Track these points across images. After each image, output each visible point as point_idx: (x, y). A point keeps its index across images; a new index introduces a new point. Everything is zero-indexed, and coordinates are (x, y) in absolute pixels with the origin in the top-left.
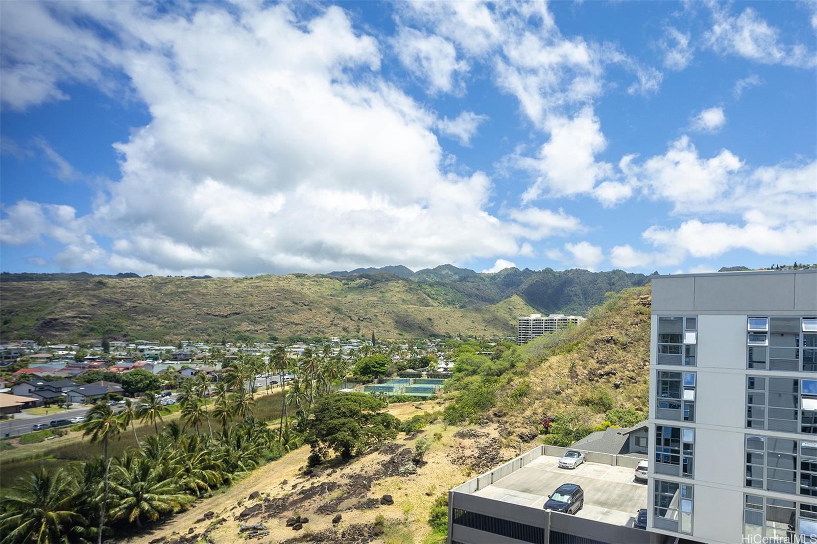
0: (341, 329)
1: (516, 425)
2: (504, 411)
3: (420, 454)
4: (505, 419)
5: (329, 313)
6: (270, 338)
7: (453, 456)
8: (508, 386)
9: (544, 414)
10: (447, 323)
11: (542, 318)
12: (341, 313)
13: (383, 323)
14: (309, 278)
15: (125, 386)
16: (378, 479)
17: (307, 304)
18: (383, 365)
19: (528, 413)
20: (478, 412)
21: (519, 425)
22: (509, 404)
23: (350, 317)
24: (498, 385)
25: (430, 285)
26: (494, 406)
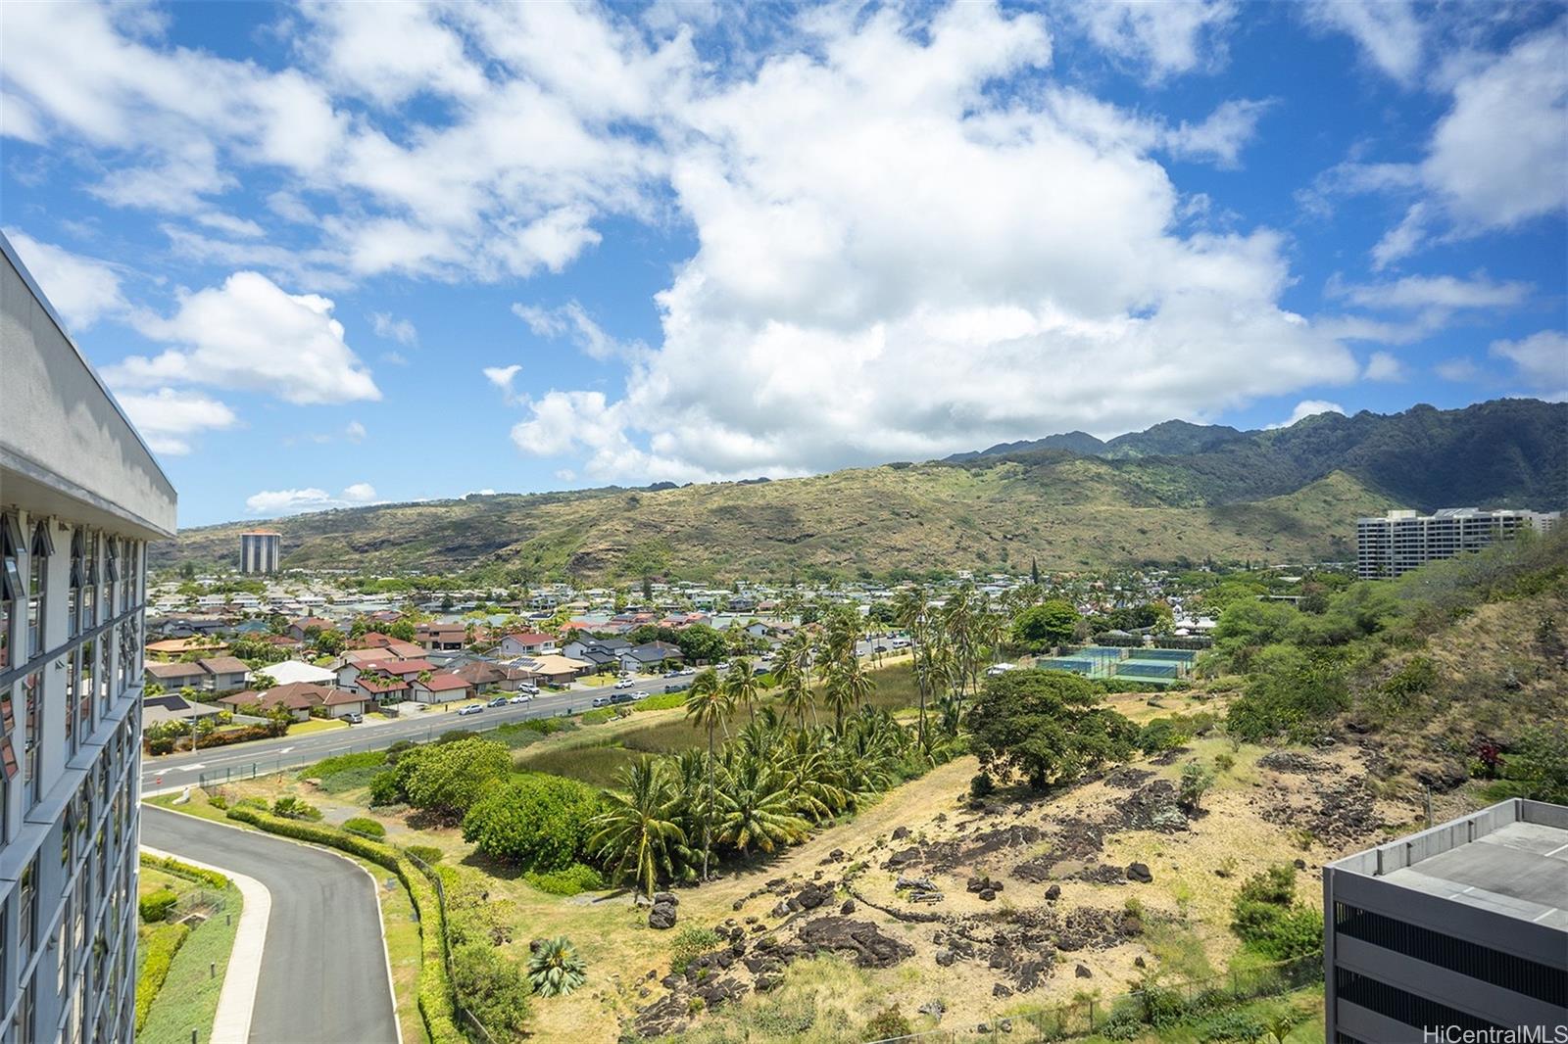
0: (974, 557)
1: (1408, 752)
2: (1372, 722)
3: (1193, 794)
4: (1377, 738)
5: (952, 528)
6: (860, 575)
7: (1263, 804)
8: (1375, 668)
9: (1479, 733)
10: (1180, 538)
11: (1420, 518)
12: (972, 527)
13: (1050, 543)
14: (915, 468)
15: (685, 649)
16: (1113, 831)
17: (914, 513)
18: (1066, 620)
19: (1435, 728)
20: (1308, 718)
21: (1416, 753)
22: (1384, 706)
23: (989, 534)
24: (1348, 666)
25: (1140, 465)
26: (1344, 707)
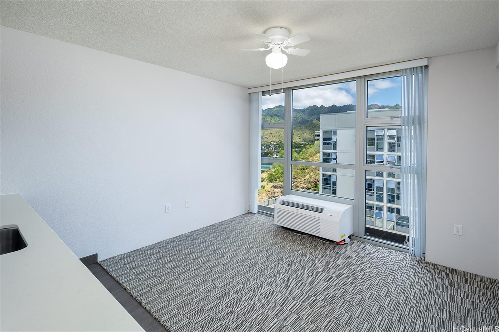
1: (301, 183)
2: (295, 176)
4: (295, 180)
7: (269, 196)
9: (315, 178)
10: (279, 135)
19: (307, 177)
21: (302, 183)
25: (271, 116)
